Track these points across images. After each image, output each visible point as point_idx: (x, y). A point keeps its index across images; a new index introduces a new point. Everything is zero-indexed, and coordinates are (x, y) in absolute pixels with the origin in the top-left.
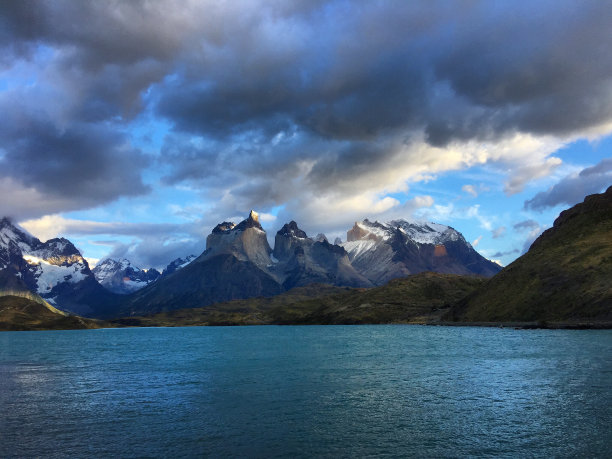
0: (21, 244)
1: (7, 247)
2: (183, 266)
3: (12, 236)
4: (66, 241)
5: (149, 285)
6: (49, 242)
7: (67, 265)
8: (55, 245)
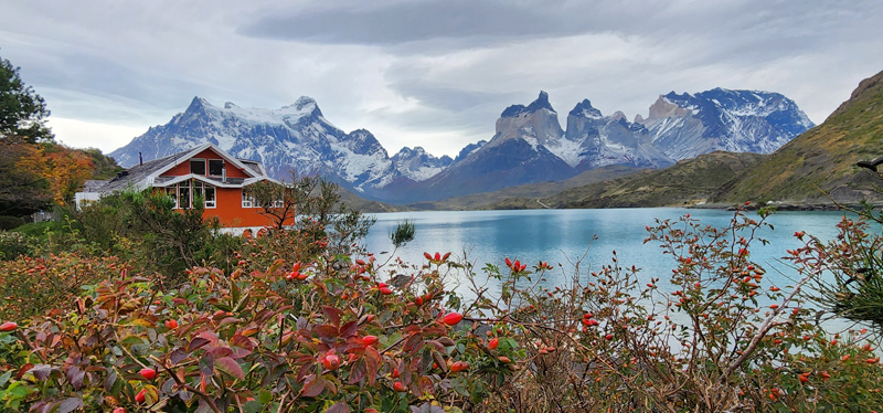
0: (328, 137)
1: (318, 140)
2: (474, 152)
3: (321, 129)
4: (367, 132)
5: (443, 171)
6: (352, 133)
7: (370, 155)
8: (358, 136)
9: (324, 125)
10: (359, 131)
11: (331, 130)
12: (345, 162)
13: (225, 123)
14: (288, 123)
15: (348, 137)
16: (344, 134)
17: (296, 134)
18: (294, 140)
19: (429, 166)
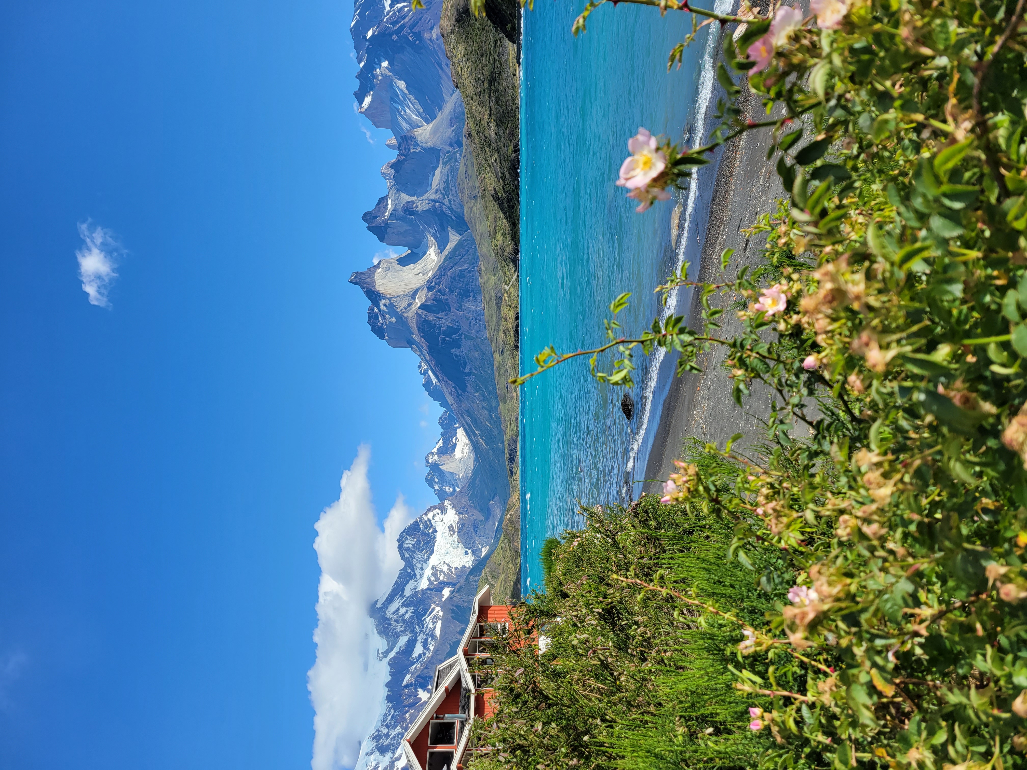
0: (407, 592)
1: (412, 609)
2: (434, 381)
3: (396, 603)
4: (401, 535)
5: (462, 425)
6: (403, 558)
7: (435, 531)
8: (408, 549)
9: (390, 600)
10: (400, 547)
11: (398, 589)
12: (445, 568)
13: (383, 750)
14: (386, 653)
15: (409, 563)
16: (404, 570)
17: (403, 640)
18: (411, 644)
19: (455, 445)
